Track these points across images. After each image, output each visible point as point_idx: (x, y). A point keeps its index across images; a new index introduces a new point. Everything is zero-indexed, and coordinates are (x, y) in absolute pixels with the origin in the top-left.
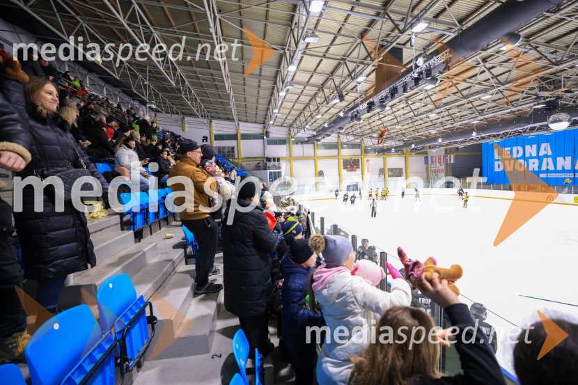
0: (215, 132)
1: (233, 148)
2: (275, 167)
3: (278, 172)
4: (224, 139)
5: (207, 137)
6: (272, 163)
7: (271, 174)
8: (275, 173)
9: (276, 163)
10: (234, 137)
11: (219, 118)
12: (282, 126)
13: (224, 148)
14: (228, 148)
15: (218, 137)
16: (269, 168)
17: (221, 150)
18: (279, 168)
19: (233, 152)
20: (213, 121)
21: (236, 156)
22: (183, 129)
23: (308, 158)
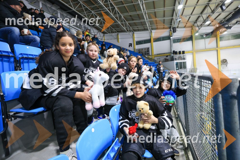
0: (136, 39)
1: (148, 49)
2: (180, 58)
3: (183, 62)
4: (142, 44)
5: (131, 44)
6: (178, 55)
7: (177, 64)
8: (181, 63)
9: (182, 55)
10: (149, 41)
11: (139, 30)
12: (185, 27)
13: (142, 49)
14: (145, 49)
15: (139, 43)
16: (176, 59)
17: (141, 51)
18: (184, 59)
19: (148, 51)
20: (135, 33)
21: (150, 54)
22: (118, 41)
23: (210, 50)
